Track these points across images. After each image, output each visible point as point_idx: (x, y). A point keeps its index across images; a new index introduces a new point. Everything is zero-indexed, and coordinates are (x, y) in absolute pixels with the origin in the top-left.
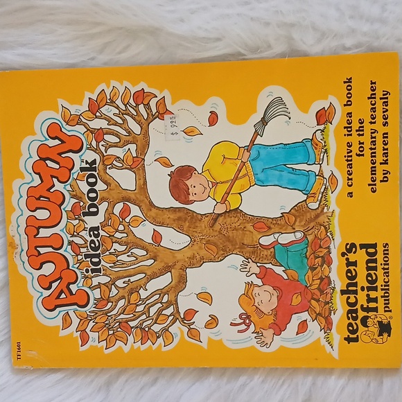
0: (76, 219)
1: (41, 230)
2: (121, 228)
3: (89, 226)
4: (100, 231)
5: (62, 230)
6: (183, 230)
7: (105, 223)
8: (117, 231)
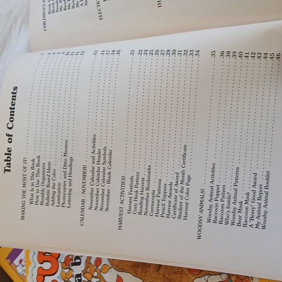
0: (67, 268)
1: (46, 277)
2: (96, 274)
3: (75, 274)
4: (82, 277)
5: (58, 277)
6: (137, 274)
7: (85, 271)
8: (93, 276)
